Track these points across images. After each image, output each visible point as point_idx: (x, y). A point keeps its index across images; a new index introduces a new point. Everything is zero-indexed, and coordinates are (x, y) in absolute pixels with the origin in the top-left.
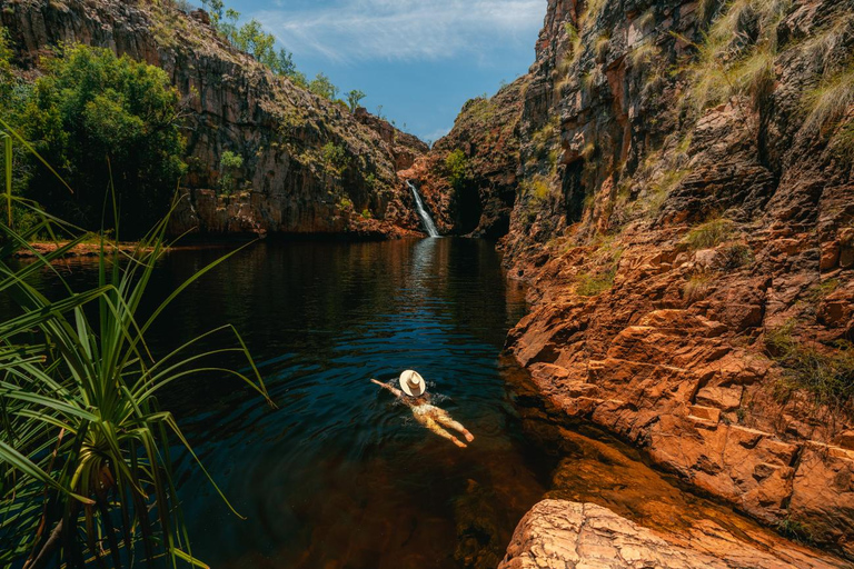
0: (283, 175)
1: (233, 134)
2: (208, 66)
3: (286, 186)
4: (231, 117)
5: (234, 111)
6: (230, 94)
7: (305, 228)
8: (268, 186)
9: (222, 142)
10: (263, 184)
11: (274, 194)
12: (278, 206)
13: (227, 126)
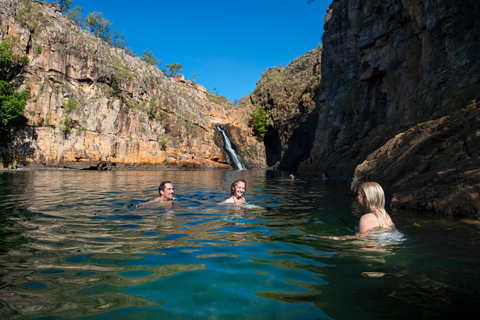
0: (114, 118)
1: (73, 87)
2: (57, 38)
3: (116, 126)
4: (73, 74)
5: (75, 70)
6: (72, 57)
7: (132, 159)
8: (100, 126)
9: (63, 93)
10: (96, 124)
11: (105, 133)
12: (108, 141)
13: (69, 81)
